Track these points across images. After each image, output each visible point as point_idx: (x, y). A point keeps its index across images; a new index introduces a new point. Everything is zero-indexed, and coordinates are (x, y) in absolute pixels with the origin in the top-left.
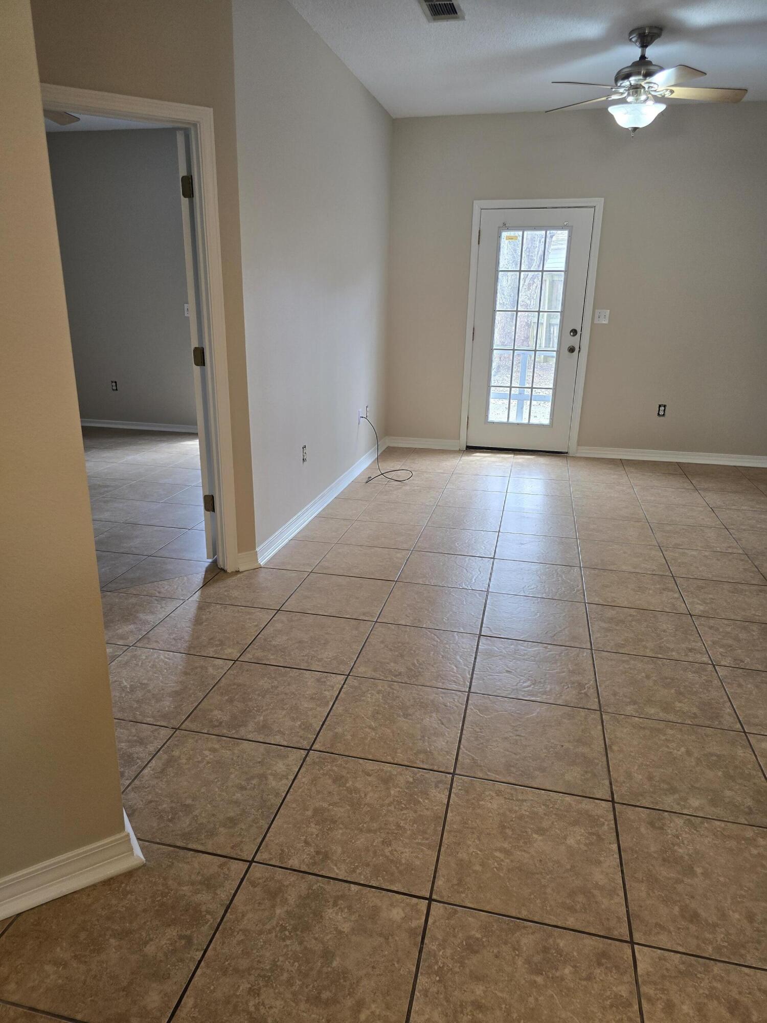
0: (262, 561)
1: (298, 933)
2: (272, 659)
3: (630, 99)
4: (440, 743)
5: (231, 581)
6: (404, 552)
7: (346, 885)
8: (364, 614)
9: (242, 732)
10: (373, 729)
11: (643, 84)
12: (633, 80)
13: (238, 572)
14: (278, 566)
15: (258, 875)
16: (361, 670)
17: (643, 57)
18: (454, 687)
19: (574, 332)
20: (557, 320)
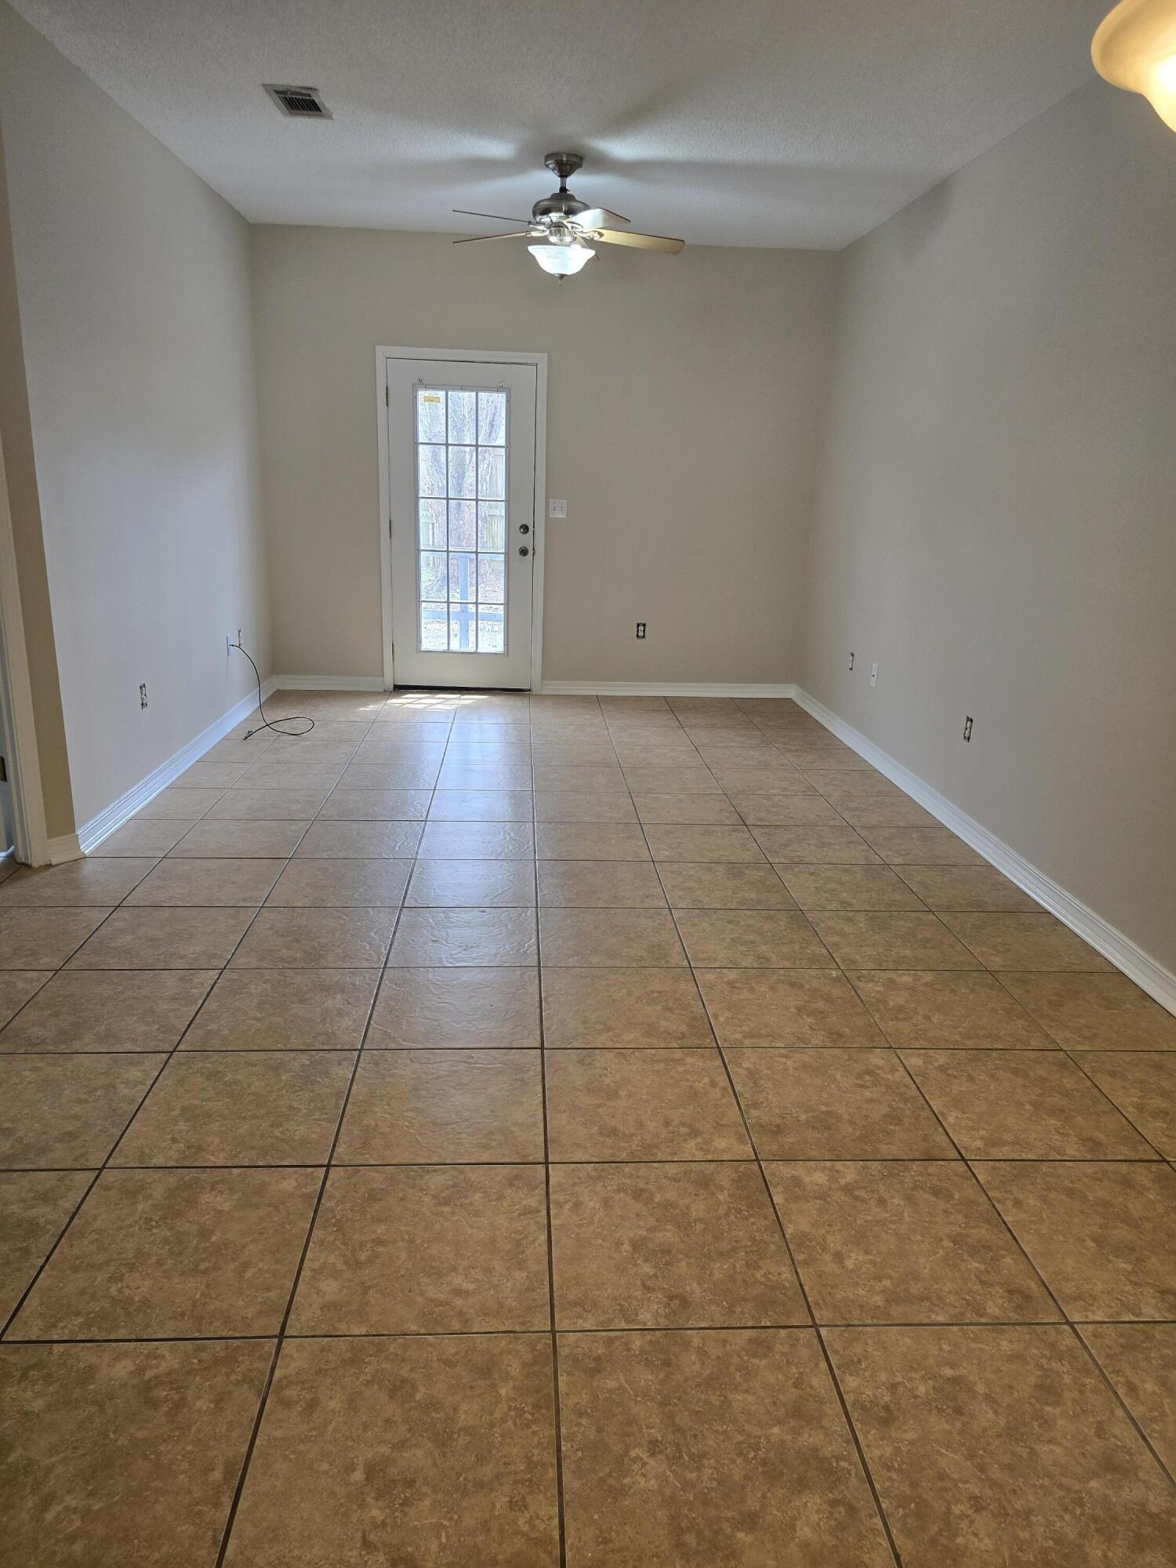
0: (87, 847)
1: (168, 1221)
2: (112, 963)
3: (553, 239)
4: (347, 1022)
5: (36, 879)
6: (301, 824)
7: (227, 1170)
8: (244, 900)
9: (76, 1046)
10: (258, 1020)
11: (565, 222)
12: (554, 216)
13: (49, 866)
14: (111, 855)
15: (111, 1179)
16: (241, 961)
17: (563, 189)
18: (366, 965)
19: (525, 529)
20: (500, 510)
